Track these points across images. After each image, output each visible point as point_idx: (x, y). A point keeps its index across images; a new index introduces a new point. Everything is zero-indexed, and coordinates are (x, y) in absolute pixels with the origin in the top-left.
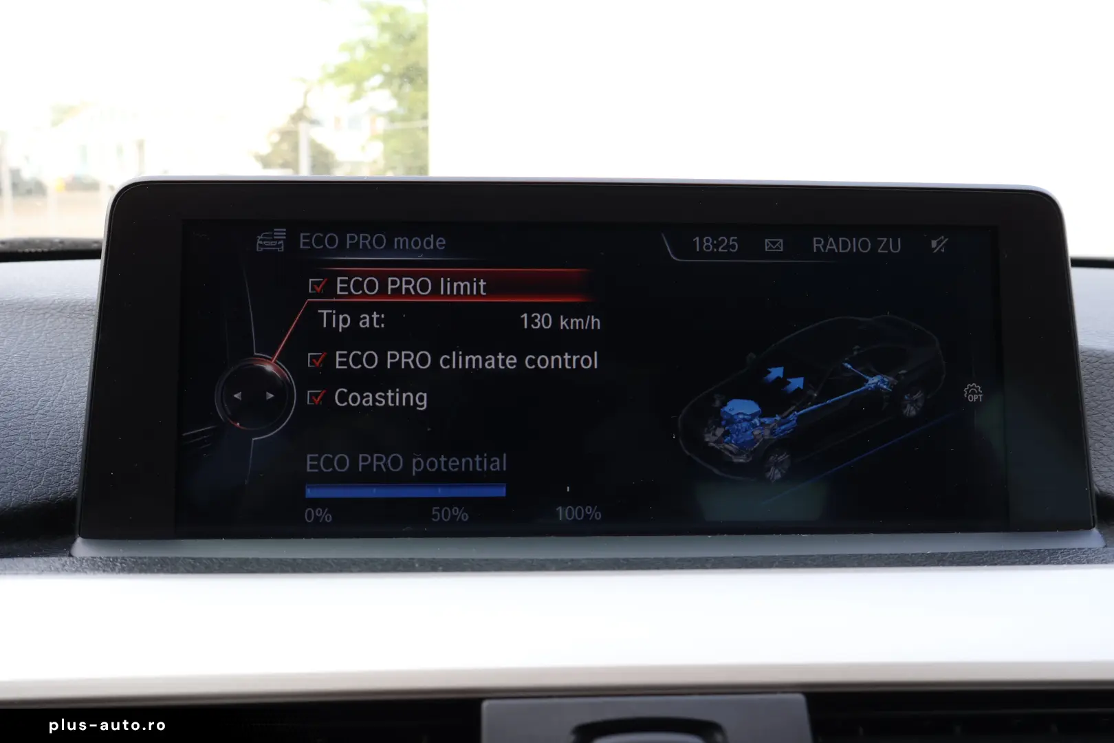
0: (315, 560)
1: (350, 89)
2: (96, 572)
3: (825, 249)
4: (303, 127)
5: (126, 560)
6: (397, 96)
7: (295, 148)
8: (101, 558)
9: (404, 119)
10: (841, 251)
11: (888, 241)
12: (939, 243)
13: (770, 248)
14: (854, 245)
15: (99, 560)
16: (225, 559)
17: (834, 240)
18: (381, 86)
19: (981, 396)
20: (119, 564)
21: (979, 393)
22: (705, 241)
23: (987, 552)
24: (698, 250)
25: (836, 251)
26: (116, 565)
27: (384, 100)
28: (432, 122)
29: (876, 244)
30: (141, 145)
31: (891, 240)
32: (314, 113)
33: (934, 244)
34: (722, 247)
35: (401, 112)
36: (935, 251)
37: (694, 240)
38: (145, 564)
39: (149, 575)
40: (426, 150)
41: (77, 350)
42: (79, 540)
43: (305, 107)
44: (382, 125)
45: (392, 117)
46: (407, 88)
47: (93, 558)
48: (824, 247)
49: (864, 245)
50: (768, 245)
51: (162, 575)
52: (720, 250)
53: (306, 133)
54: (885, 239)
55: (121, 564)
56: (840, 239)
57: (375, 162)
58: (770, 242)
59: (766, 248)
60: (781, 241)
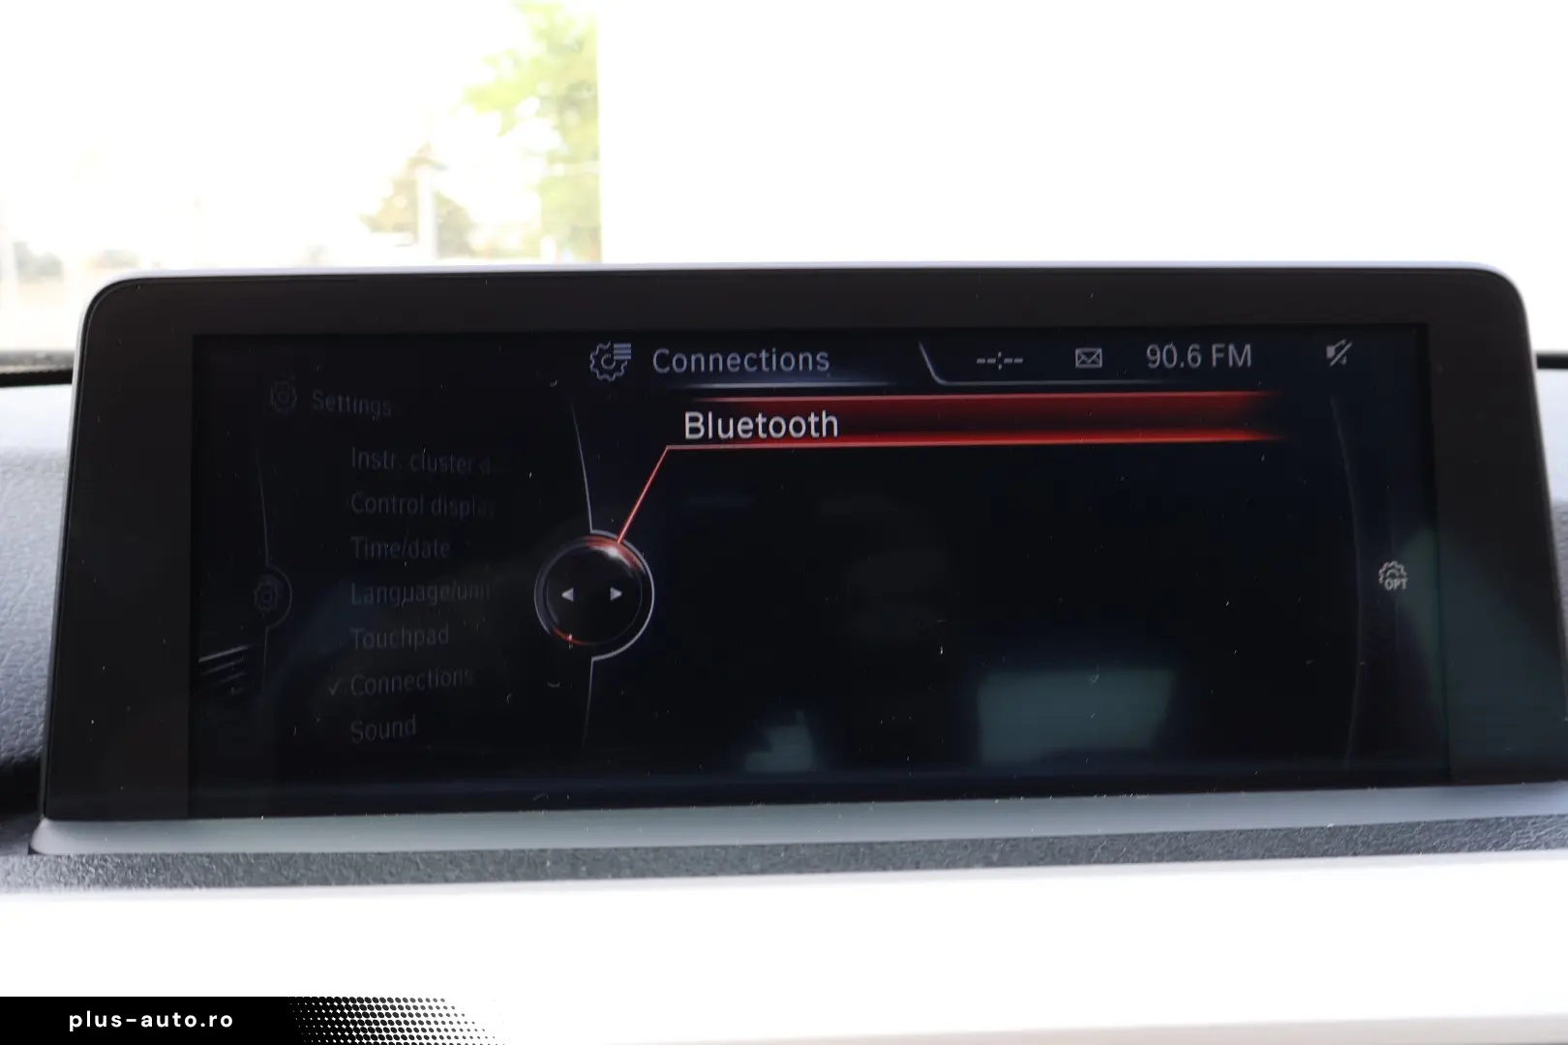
0: (395, 854)
5: (106, 861)
6: (562, 128)
7: (413, 204)
8: (69, 857)
10: (1189, 365)
12: (1338, 350)
13: (1083, 362)
15: (65, 861)
16: (257, 856)
19: (1404, 580)
21: (1401, 577)
25: (1182, 366)
26: (88, 872)
33: (1331, 351)
36: (1333, 363)
38: (132, 868)
47: (58, 856)
50: (1080, 357)
53: (427, 183)
55: (96, 869)
56: (1189, 348)
58: (1084, 353)
59: (1077, 363)
60: (1100, 351)
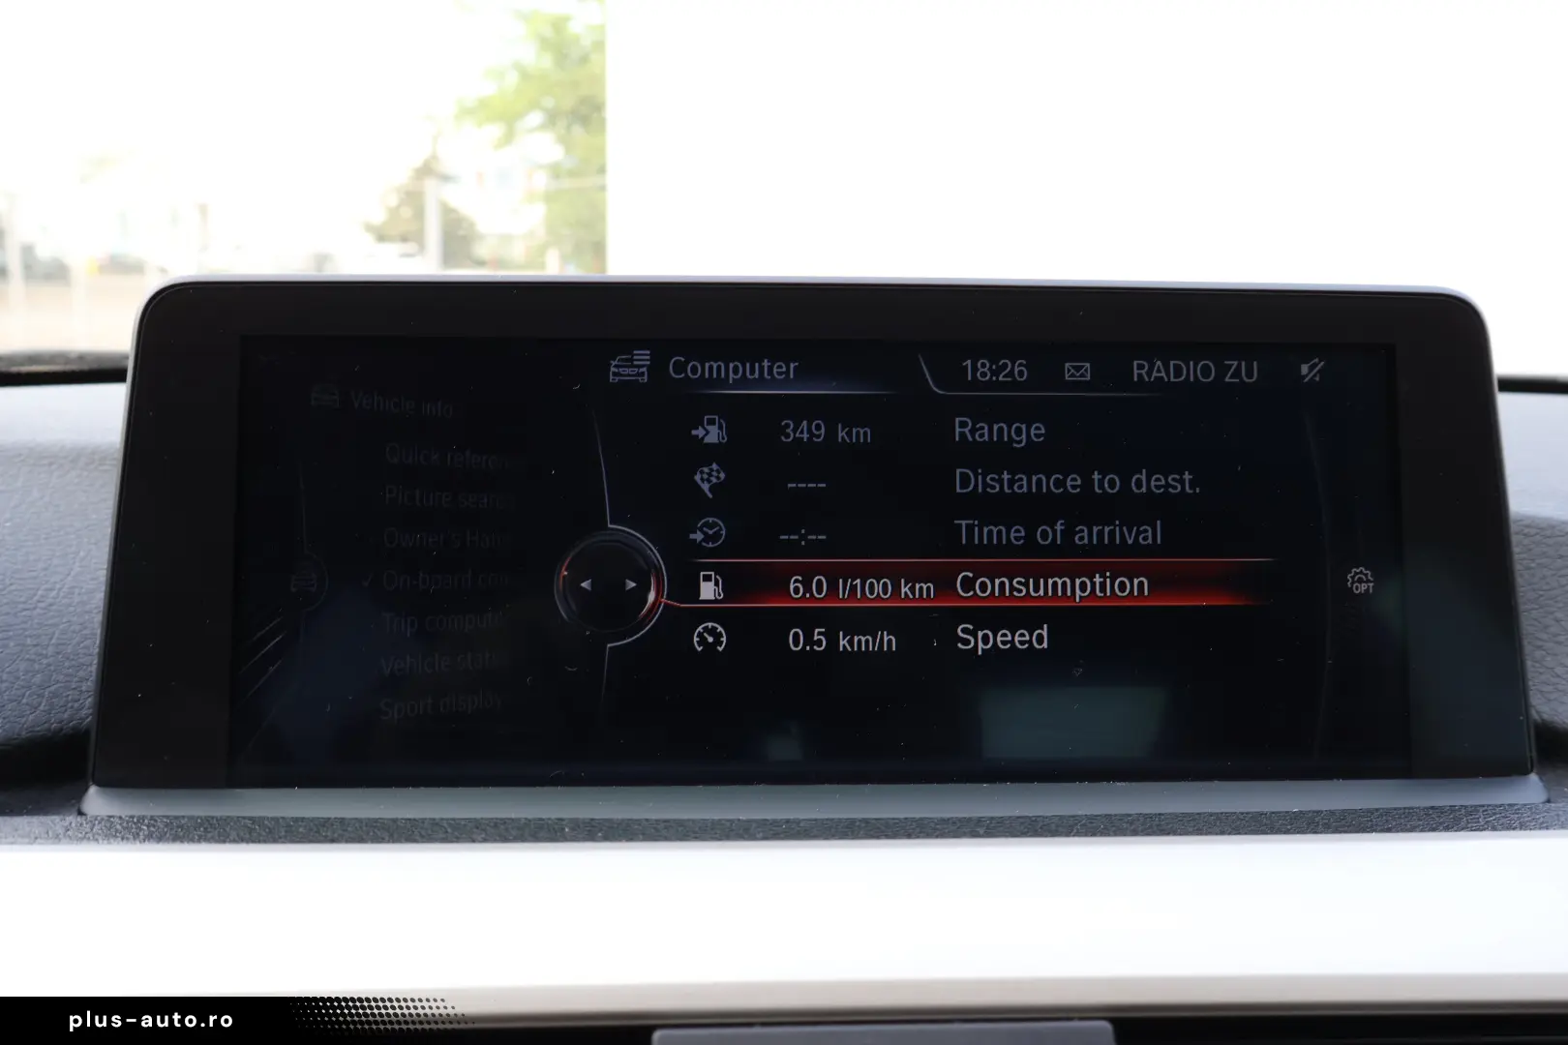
0: (423, 820)
1: (496, 130)
2: (112, 841)
3: (1150, 378)
4: (430, 186)
5: (156, 821)
6: (565, 141)
7: (420, 214)
8: (120, 818)
9: (572, 174)
10: (1172, 379)
11: (1239, 366)
12: (1311, 369)
13: (1072, 375)
14: (1192, 371)
15: (117, 820)
16: (296, 820)
17: (1163, 364)
18: (543, 127)
19: (1371, 585)
20: (145, 828)
21: (1368, 581)
22: (979, 365)
23: (1377, 810)
24: (969, 378)
25: (1166, 380)
26: (141, 829)
27: (544, 147)
28: (611, 179)
29: (1222, 370)
30: (203, 210)
31: (1243, 364)
32: (447, 165)
33: (1305, 369)
34: (1003, 374)
35: (569, 164)
36: (1306, 380)
37: (964, 364)
38: (181, 827)
39: (186, 846)
42: (93, 790)
43: (434, 157)
44: (542, 181)
45: (556, 171)
46: (577, 130)
47: (110, 817)
48: (1149, 373)
49: (1206, 371)
50: (1069, 371)
51: (204, 846)
52: (1001, 378)
53: (435, 194)
54: (1236, 363)
55: (148, 826)
56: (1172, 363)
57: (532, 234)
58: (1073, 367)
59: (1067, 376)
60: (1088, 365)
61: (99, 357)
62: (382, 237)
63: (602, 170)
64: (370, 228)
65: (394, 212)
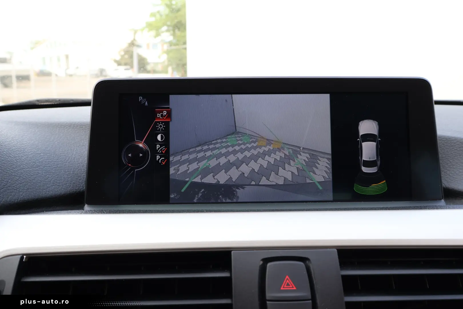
1: (153, 33)
27: (167, 37)
28: (188, 46)
30: (67, 57)
35: (174, 41)
40: (186, 57)
41: (77, 140)
42: (86, 206)
43: (134, 40)
44: (166, 47)
45: (171, 44)
57: (164, 62)
61: (64, 100)
62: (119, 63)
63: (185, 43)
64: (116, 61)
65: (122, 56)
